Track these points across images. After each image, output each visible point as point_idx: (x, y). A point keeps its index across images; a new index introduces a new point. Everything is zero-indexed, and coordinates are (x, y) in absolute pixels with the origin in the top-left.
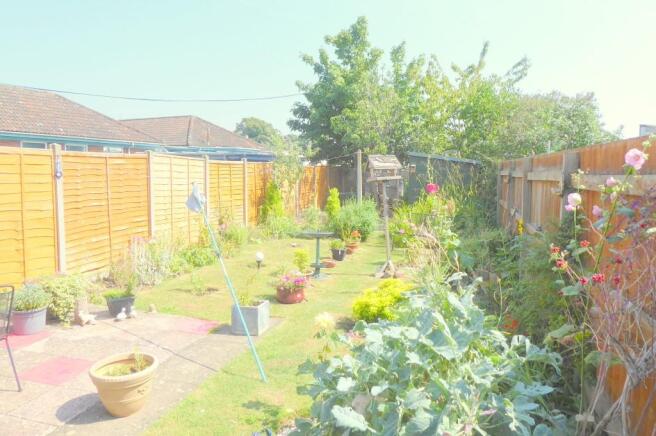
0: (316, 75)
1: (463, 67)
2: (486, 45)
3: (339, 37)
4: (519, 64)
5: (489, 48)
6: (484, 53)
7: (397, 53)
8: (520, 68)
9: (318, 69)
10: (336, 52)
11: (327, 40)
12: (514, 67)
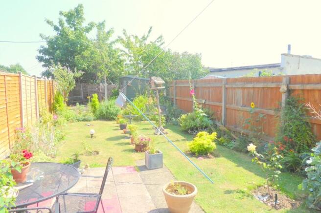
0: (55, 31)
1: (140, 37)
2: (151, 28)
3: (69, 13)
4: (159, 38)
5: (152, 30)
6: (150, 31)
7: (101, 26)
8: (160, 39)
9: (56, 29)
10: (66, 20)
11: (61, 13)
12: (158, 39)
